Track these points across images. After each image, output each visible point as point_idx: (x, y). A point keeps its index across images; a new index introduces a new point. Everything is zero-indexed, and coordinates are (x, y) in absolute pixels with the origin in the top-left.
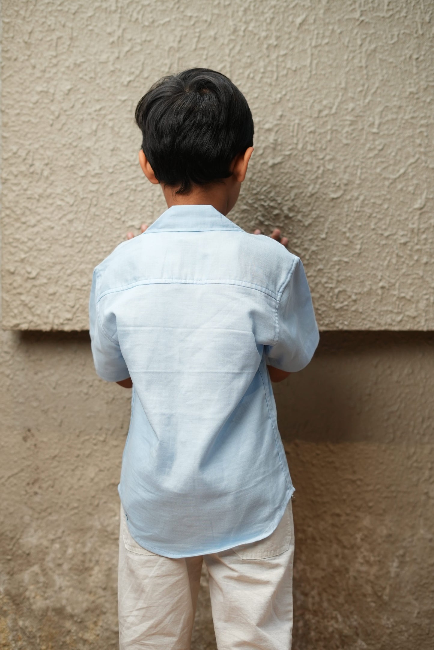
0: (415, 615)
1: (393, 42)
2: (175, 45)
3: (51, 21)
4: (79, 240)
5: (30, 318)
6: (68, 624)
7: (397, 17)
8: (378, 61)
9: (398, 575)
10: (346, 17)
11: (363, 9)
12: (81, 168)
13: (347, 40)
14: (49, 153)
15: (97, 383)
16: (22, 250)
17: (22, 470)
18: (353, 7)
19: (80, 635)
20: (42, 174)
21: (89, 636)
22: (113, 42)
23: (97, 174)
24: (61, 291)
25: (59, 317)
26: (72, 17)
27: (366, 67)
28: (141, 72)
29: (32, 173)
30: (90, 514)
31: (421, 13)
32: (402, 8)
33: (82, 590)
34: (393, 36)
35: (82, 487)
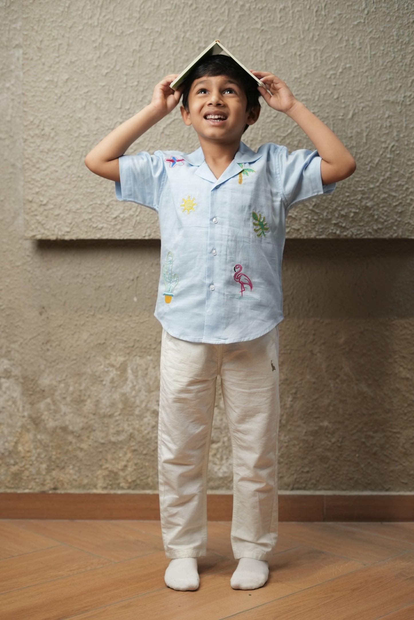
0: (303, 434)
1: (283, 43)
2: (137, 48)
3: (55, 33)
4: (74, 179)
5: (42, 231)
6: (70, 438)
7: (286, 26)
8: (273, 57)
9: (292, 406)
10: (252, 27)
11: (263, 21)
12: (75, 132)
13: (252, 42)
14: (54, 121)
15: (88, 276)
16: (37, 186)
17: (39, 334)
18: (256, 20)
19: (78, 445)
20: (49, 135)
21: (84, 446)
22: (96, 47)
23: (86, 135)
24: (63, 213)
25: (61, 231)
26: (68, 30)
27: (265, 61)
28: (115, 66)
29: (43, 135)
30: (84, 364)
31: (303, 23)
32: (289, 21)
33: (79, 415)
34: (283, 40)
35: (78, 345)
